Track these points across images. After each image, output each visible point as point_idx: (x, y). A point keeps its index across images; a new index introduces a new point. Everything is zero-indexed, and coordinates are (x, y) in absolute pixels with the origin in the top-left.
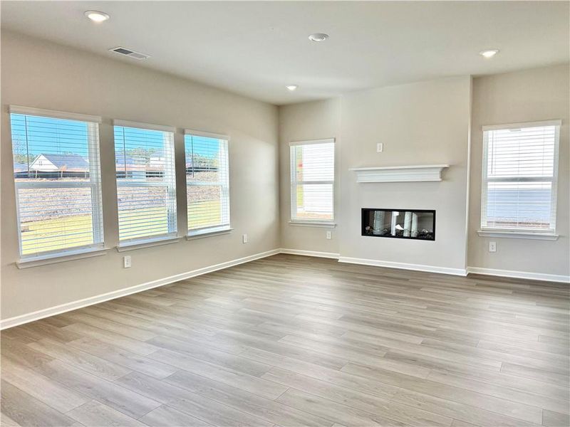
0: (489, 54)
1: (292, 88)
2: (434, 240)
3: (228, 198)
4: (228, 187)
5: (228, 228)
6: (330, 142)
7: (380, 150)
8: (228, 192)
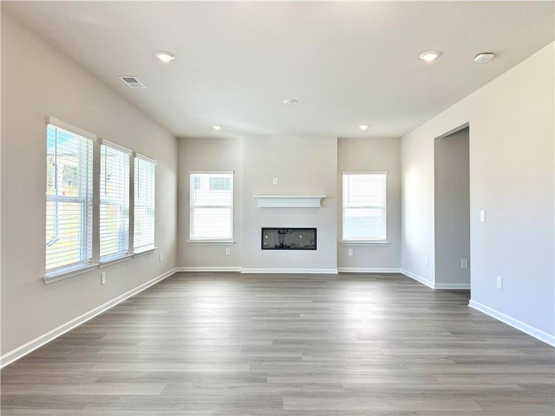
0: (364, 127)
1: (217, 128)
2: (316, 249)
3: (154, 218)
4: (154, 208)
5: (152, 247)
6: (229, 173)
7: (275, 183)
8: (153, 214)
